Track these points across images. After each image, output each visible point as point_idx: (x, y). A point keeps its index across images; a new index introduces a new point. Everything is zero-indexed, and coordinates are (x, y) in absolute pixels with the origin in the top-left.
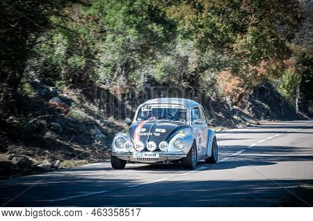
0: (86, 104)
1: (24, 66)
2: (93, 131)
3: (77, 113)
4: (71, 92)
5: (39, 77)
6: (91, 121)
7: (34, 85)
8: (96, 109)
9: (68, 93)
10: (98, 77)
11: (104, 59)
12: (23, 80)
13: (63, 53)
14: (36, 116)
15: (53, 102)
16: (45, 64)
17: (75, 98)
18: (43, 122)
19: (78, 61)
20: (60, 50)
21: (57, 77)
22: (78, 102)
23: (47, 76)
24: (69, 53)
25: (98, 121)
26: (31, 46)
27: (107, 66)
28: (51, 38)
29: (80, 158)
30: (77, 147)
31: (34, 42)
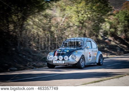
0: (115, 41)
1: (99, 32)
2: (117, 48)
3: (113, 43)
4: (111, 38)
5: (103, 34)
6: (116, 45)
7: (102, 37)
8: (118, 42)
9: (110, 38)
10: (117, 34)
11: (119, 29)
12: (99, 35)
13: (109, 28)
14: (102, 44)
15: (107, 41)
16: (104, 31)
17: (112, 39)
18: (104, 46)
19: (113, 30)
20: (108, 27)
21: (107, 34)
22: (113, 40)
23: (105, 34)
24: (110, 28)
25: (118, 45)
26: (100, 27)
27: (120, 31)
28: (105, 24)
29: (114, 55)
30: (113, 52)
31: (101, 26)
